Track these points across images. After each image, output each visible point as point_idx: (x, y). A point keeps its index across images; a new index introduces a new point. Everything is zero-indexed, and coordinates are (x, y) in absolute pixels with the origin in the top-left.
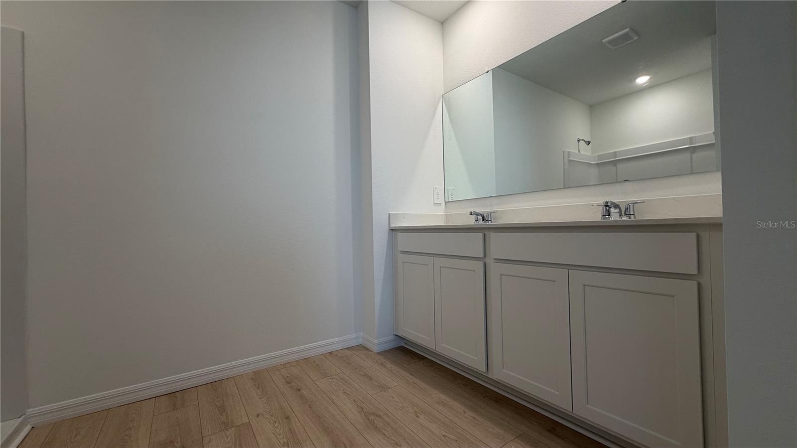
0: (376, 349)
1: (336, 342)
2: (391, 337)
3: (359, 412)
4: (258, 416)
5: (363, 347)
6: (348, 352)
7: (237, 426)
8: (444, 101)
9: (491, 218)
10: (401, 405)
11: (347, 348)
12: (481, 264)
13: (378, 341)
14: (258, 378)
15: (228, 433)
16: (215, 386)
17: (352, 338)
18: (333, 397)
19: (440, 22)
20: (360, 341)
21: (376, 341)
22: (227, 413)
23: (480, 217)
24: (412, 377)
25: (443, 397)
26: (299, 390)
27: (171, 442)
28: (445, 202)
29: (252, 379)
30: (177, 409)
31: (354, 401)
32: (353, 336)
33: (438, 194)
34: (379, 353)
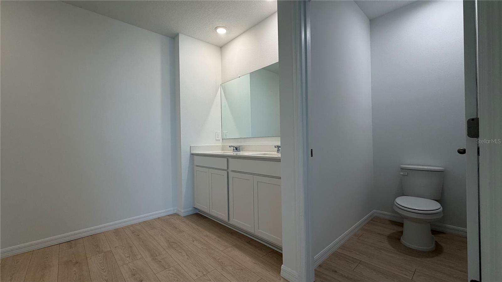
0: (183, 215)
1: (162, 212)
2: (191, 209)
3: (166, 242)
4: (116, 247)
5: (177, 214)
6: (168, 217)
7: (105, 252)
8: (222, 88)
9: (240, 148)
10: (187, 238)
11: (168, 215)
12: (226, 172)
13: (184, 211)
14: (117, 232)
15: (100, 255)
16: (93, 237)
17: (171, 210)
18: (155, 237)
19: (219, 47)
20: (175, 212)
21: (183, 211)
22: (99, 247)
23: (235, 148)
24: (197, 226)
25: (208, 233)
26: (138, 236)
27: (71, 261)
28: (222, 139)
29: (114, 232)
30: (72, 248)
31: (165, 238)
32: (172, 209)
33: (218, 135)
34: (184, 217)
